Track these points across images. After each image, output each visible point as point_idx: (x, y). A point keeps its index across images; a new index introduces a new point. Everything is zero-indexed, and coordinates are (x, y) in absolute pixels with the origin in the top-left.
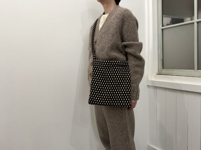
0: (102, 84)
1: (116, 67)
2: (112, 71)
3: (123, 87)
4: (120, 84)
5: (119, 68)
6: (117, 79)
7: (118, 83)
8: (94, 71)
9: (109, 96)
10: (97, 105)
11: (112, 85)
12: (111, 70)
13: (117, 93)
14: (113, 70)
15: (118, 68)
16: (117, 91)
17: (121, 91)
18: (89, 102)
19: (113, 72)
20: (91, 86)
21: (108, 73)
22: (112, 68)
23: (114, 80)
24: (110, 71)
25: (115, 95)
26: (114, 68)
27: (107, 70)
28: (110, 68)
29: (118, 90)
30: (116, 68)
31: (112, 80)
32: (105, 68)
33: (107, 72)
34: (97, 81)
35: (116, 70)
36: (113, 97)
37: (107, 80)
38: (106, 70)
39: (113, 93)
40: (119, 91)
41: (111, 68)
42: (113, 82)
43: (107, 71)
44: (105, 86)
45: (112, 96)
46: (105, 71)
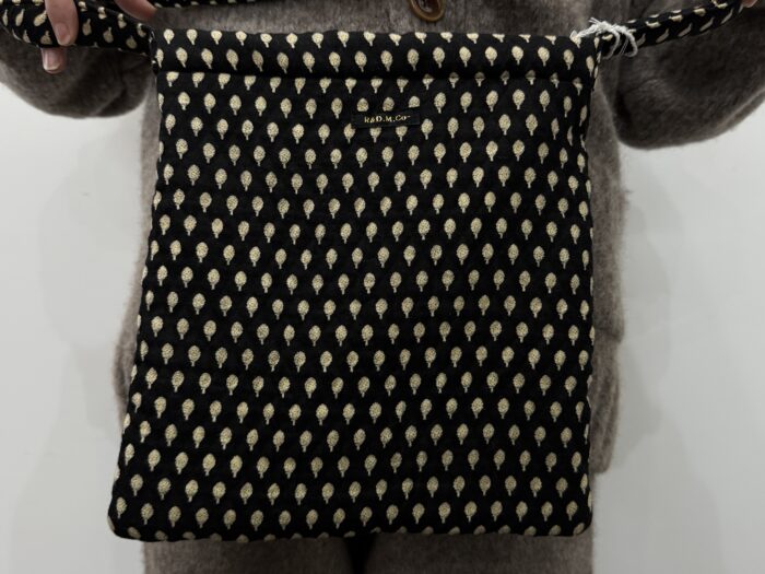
0: (279, 289)
1: (428, 99)
2: (388, 138)
3: (510, 324)
4: (486, 286)
5: (466, 99)
6: (450, 226)
7: (461, 272)
8: (182, 147)
9: (362, 419)
10: (216, 537)
11: (394, 301)
12: (375, 133)
13: (453, 387)
14: (401, 132)
15: (453, 107)
16: (443, 363)
17: (494, 362)
18: (112, 511)
19: (400, 149)
20: (146, 325)
21: (349, 163)
22: (389, 104)
23: (411, 235)
24: (362, 138)
25: (426, 406)
26: (414, 102)
27: (336, 127)
28: (363, 106)
29: (456, 355)
30: (427, 109)
31: (384, 237)
32: (311, 107)
33: (336, 155)
34: (215, 258)
35: (427, 126)
36: (399, 432)
37: (332, 239)
38: (324, 132)
39: (403, 390)
40: (468, 362)
41: (376, 106)
42: (396, 261)
43: (336, 140)
44: (316, 316)
45: (387, 418)
46: (310, 140)
